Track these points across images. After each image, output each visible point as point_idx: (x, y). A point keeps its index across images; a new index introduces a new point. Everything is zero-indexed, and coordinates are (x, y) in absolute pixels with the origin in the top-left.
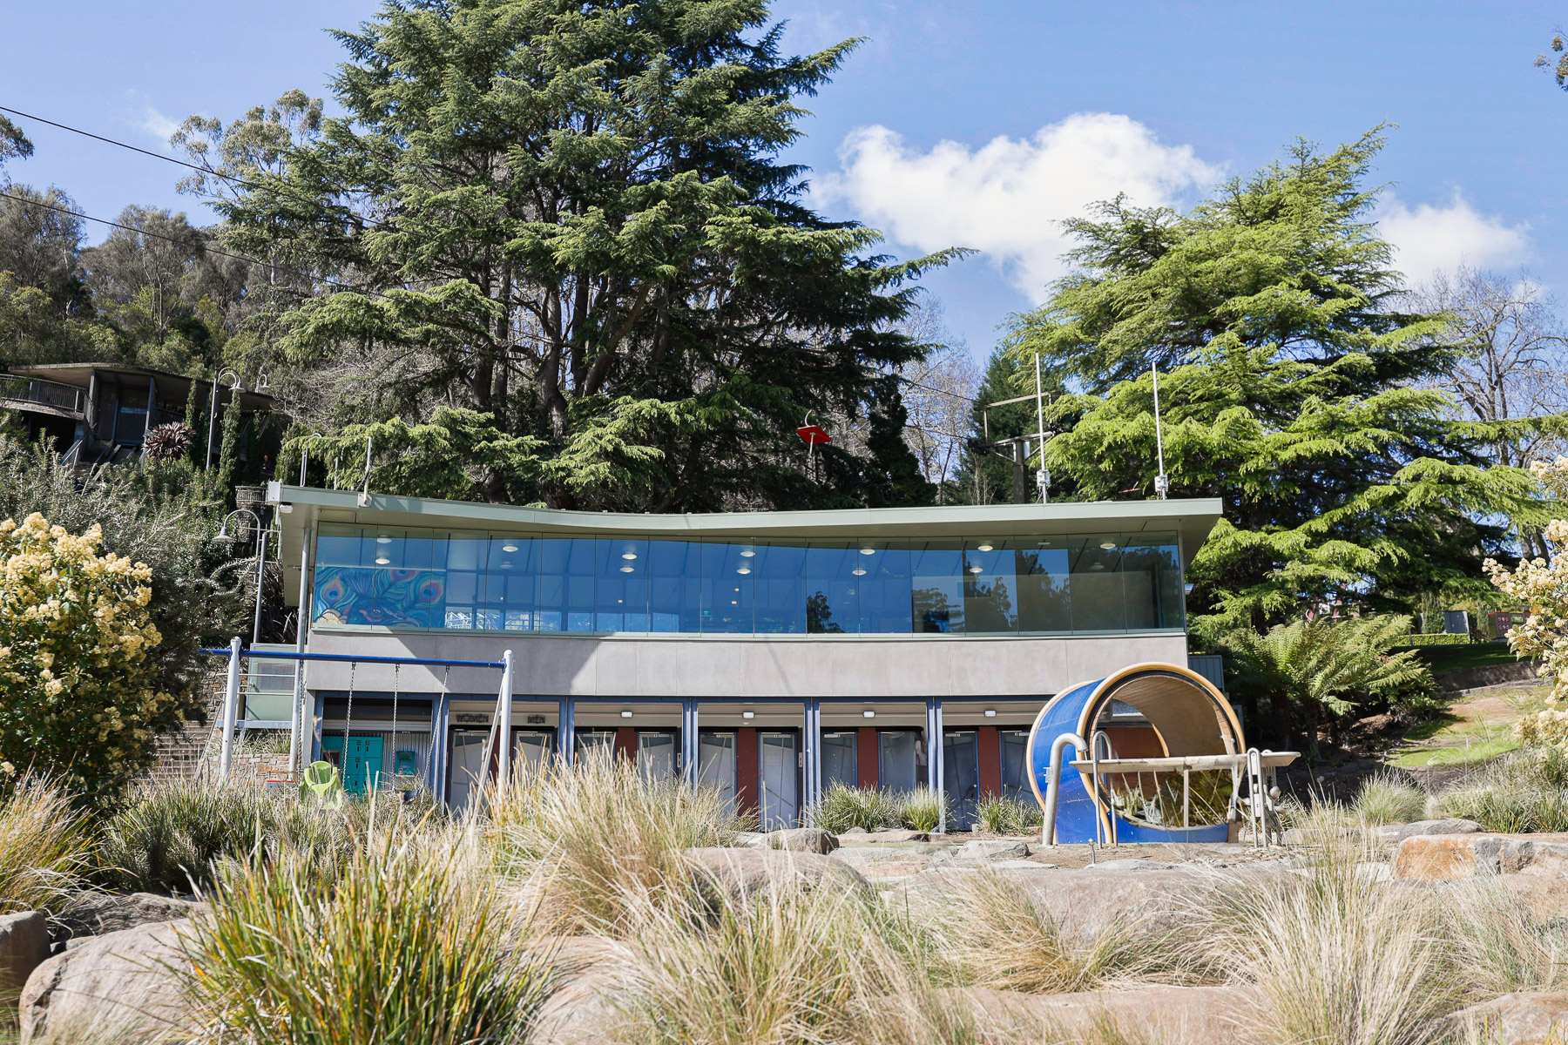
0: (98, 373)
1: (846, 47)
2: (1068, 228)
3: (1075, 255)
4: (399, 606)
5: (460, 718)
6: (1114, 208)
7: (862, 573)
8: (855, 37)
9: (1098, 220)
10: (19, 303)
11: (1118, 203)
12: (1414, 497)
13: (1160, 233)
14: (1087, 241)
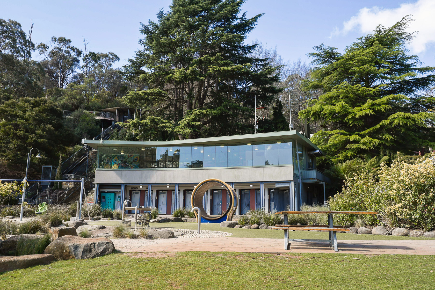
0: (118, 110)
1: (259, 15)
2: (310, 55)
3: (313, 62)
4: (129, 163)
5: (132, 188)
6: (320, 48)
7: (229, 151)
8: (261, 13)
9: (317, 52)
10: (106, 95)
11: (321, 47)
12: (396, 123)
13: (334, 54)
14: (316, 58)
